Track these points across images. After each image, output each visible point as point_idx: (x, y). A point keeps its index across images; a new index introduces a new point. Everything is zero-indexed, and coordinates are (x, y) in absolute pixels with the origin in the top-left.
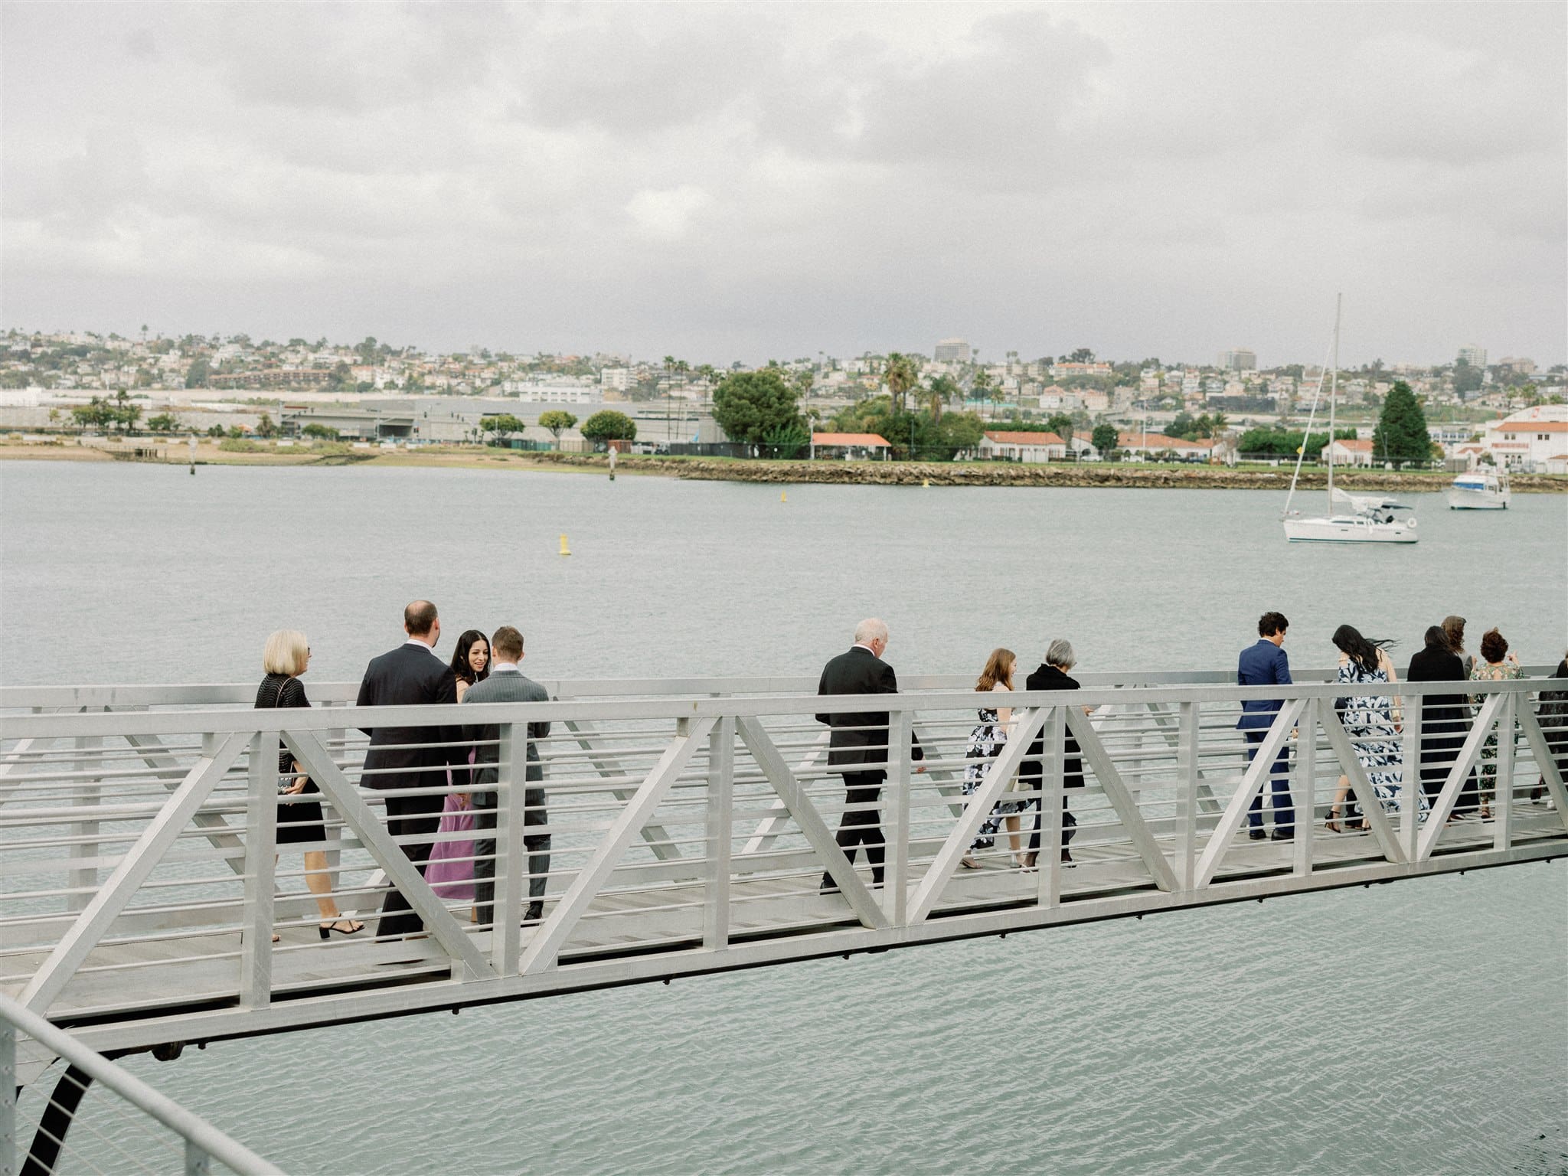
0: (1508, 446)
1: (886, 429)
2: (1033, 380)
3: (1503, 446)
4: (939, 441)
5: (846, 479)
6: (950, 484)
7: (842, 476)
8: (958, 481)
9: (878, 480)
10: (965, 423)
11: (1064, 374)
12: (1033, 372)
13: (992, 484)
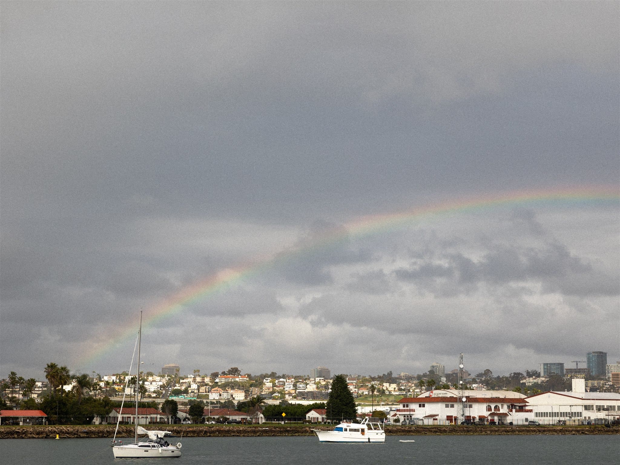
0: (404, 411)
1: (45, 407)
2: (206, 385)
3: (402, 411)
4: (80, 414)
5: (16, 436)
6: (77, 437)
7: (13, 434)
8: (82, 435)
9: (34, 436)
10: (96, 403)
11: (223, 381)
12: (207, 380)
13: (102, 437)
